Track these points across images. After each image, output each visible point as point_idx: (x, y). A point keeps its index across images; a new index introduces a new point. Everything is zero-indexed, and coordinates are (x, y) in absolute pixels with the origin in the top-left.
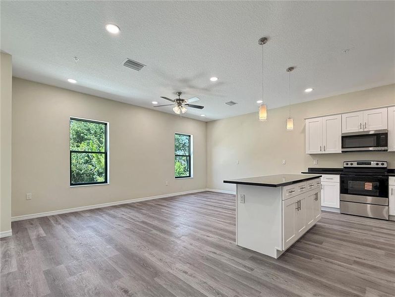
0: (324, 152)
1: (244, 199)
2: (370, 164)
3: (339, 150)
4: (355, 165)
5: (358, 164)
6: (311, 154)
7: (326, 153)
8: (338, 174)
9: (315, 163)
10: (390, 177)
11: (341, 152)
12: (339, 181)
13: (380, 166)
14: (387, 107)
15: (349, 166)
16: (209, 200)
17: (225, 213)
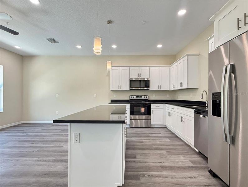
0: (120, 90)
1: (79, 138)
2: (141, 97)
3: (128, 88)
4: (135, 97)
5: (136, 97)
6: (112, 91)
7: (122, 90)
8: (129, 103)
9: (114, 96)
10: (152, 104)
11: (129, 90)
12: (129, 108)
13: (145, 98)
14: (149, 66)
15: (132, 98)
16: (25, 134)
17: (46, 147)
